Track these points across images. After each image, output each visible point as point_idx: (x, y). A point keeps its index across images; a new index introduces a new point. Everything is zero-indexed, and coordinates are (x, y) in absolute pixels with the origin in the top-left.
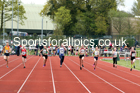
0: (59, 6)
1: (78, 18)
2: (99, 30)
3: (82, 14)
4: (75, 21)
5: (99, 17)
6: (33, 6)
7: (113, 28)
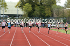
0: (26, 3)
1: (35, 9)
2: (47, 15)
3: (38, 7)
4: (34, 10)
5: (47, 9)
6: (11, 3)
7: (54, 14)
